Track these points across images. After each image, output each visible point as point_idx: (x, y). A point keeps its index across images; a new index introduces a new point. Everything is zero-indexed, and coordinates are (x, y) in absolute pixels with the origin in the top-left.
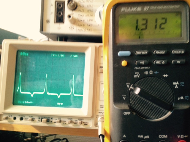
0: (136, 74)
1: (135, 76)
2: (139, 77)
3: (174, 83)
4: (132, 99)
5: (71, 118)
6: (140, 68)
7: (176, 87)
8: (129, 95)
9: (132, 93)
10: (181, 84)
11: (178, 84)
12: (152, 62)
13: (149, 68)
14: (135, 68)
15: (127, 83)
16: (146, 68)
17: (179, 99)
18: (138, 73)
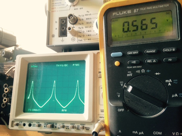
0: (129, 74)
1: (128, 75)
2: (131, 75)
3: (167, 81)
4: (126, 97)
5: (74, 123)
6: (132, 67)
7: (170, 84)
8: (124, 93)
9: (126, 91)
10: (174, 82)
11: (171, 82)
12: (144, 61)
13: (141, 67)
14: (127, 67)
15: (120, 82)
16: (138, 67)
17: (173, 96)
18: (131, 72)
